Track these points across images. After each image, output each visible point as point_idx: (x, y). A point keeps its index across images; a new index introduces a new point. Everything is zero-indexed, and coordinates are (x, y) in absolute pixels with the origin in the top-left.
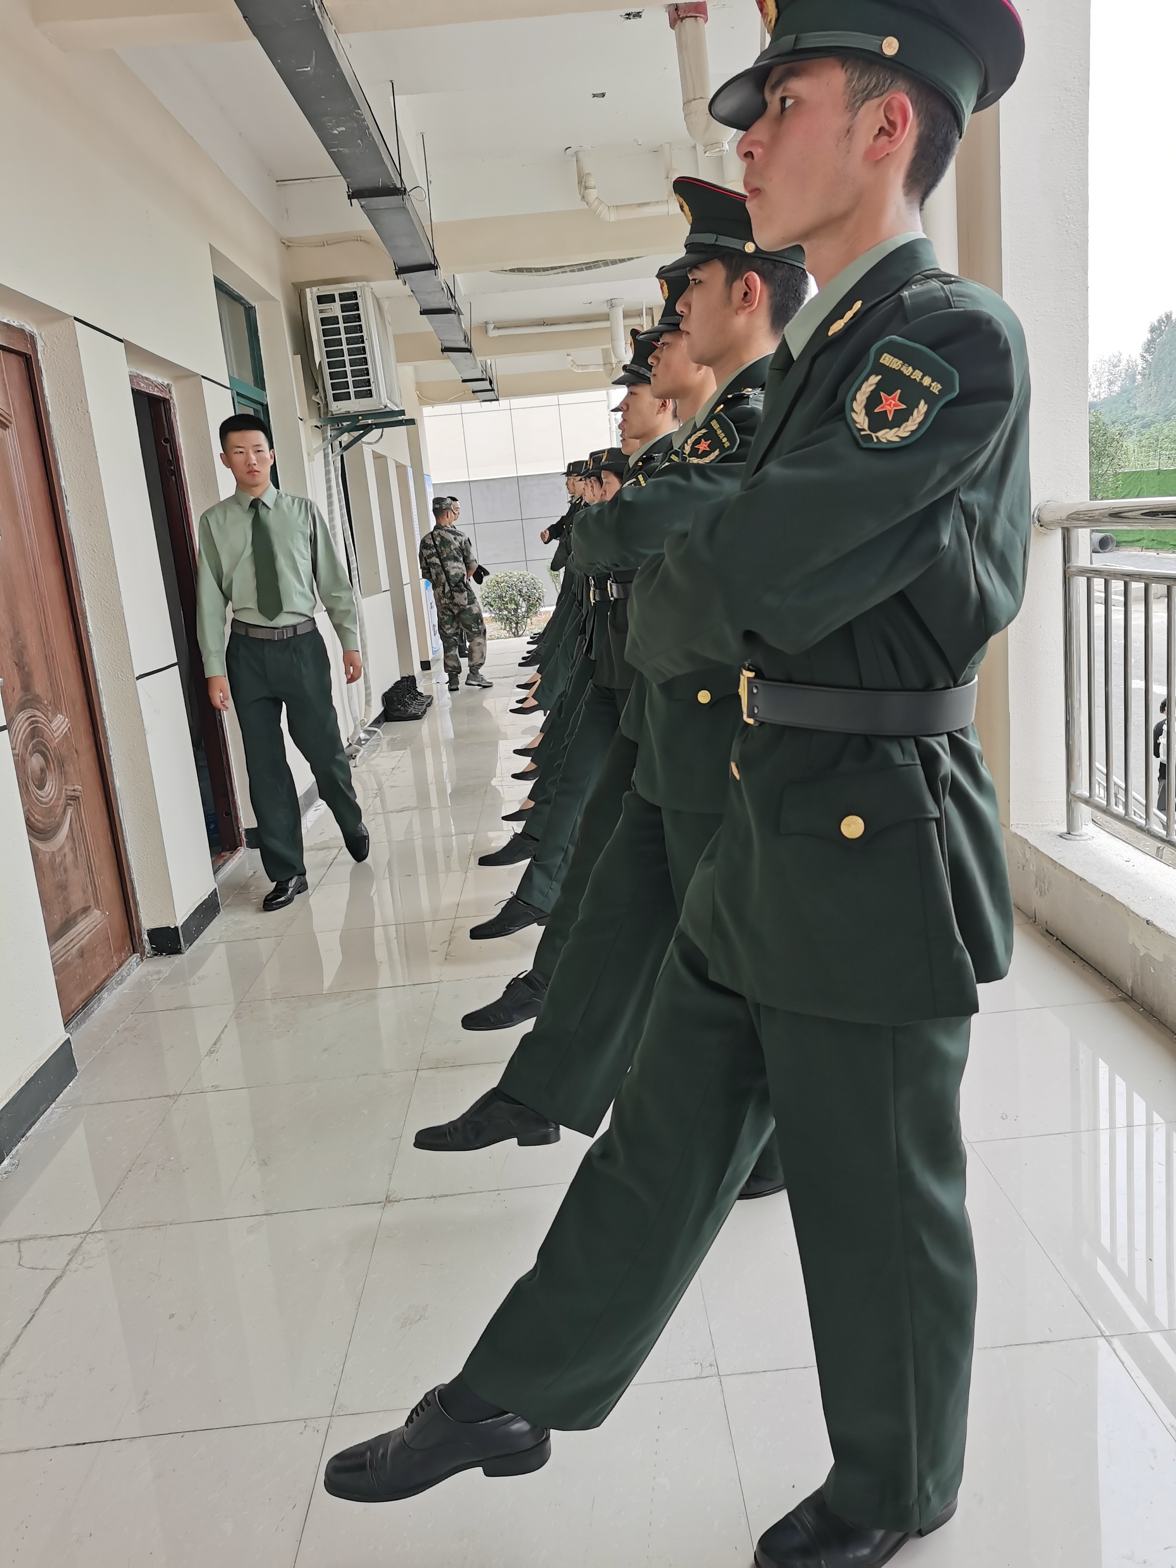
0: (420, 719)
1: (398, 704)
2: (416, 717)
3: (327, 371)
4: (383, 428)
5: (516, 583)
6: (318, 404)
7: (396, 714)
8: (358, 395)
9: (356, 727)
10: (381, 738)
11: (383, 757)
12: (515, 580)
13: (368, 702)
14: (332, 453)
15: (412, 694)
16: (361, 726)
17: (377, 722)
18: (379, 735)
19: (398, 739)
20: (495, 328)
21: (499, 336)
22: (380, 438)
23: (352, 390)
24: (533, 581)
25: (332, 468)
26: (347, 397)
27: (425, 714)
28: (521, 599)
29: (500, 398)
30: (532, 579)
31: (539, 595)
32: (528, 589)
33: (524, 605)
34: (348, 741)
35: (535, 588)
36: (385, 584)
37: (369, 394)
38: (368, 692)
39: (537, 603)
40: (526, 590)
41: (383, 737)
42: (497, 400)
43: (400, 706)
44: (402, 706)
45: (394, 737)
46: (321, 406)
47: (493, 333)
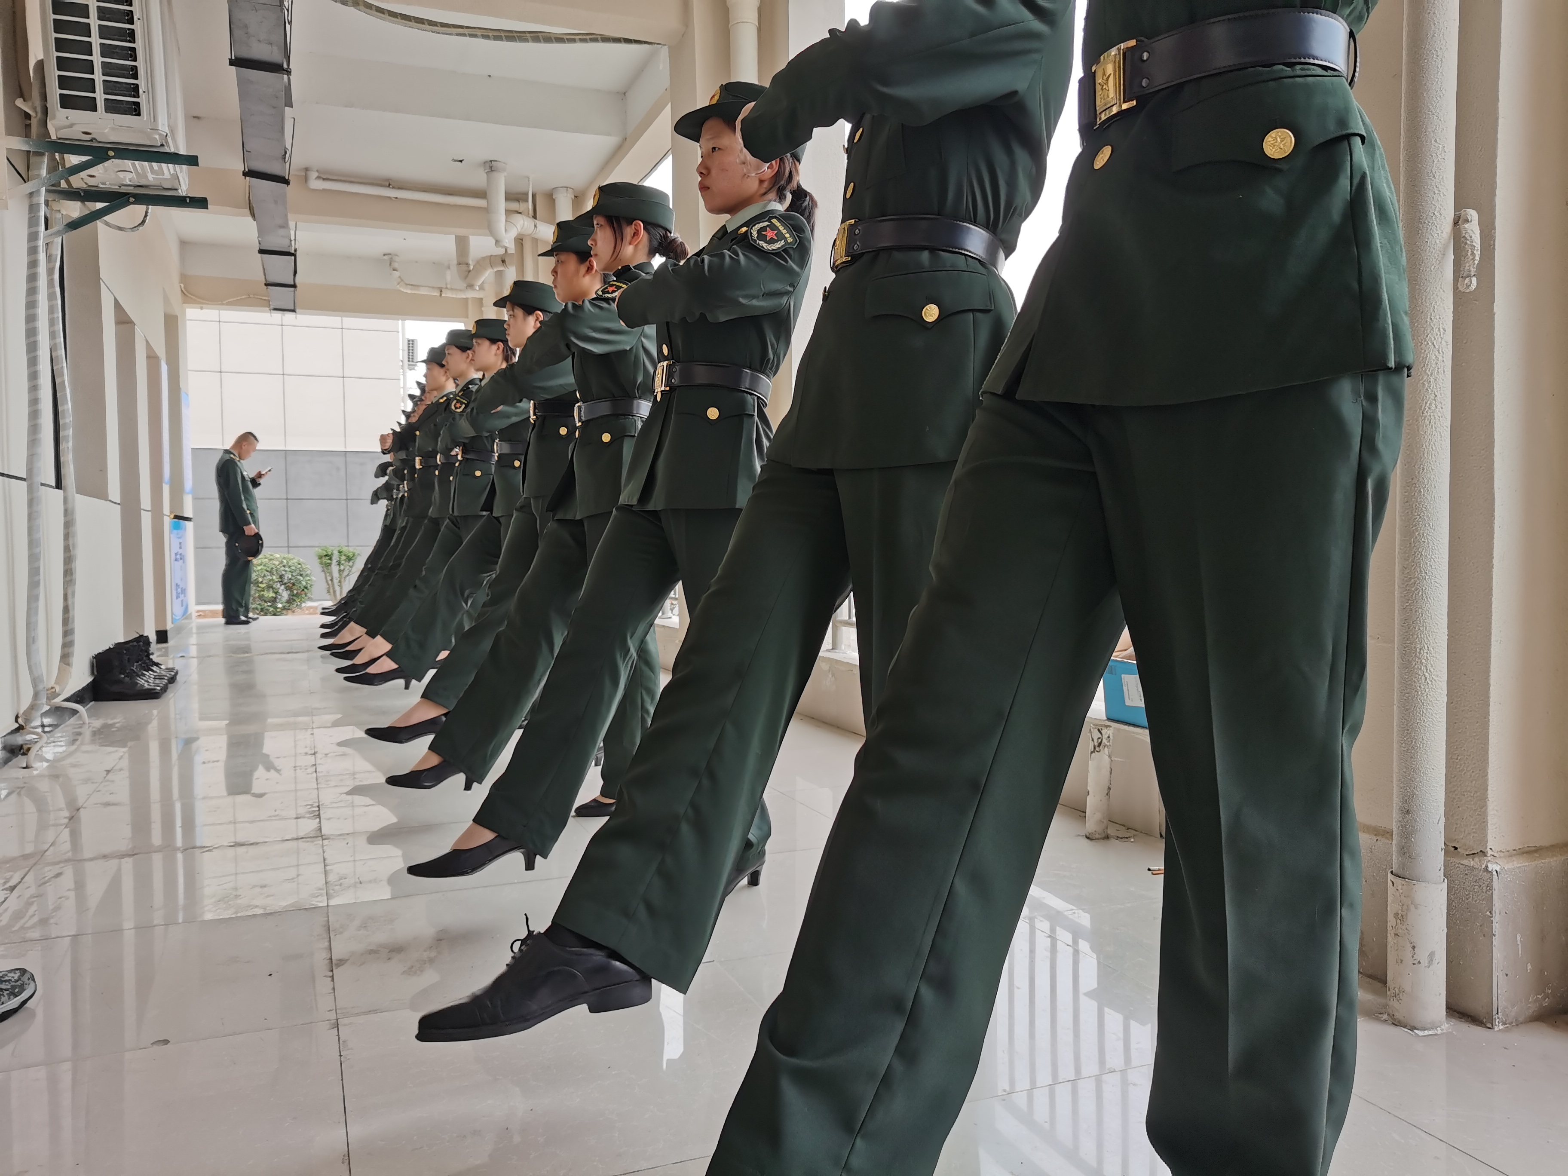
0: (157, 698)
1: (121, 673)
2: (151, 695)
3: (53, 74)
4: (148, 204)
5: (278, 567)
6: (27, 116)
7: (116, 688)
8: (112, 107)
9: (36, 695)
10: (84, 723)
11: (87, 752)
12: (277, 563)
13: (66, 657)
14: (46, 228)
15: (144, 663)
16: (47, 698)
17: (79, 697)
18: (80, 718)
19: (117, 725)
20: (318, 178)
21: (323, 189)
22: (140, 224)
23: (100, 96)
24: (300, 566)
25: (42, 257)
26: (91, 106)
27: (165, 691)
28: (283, 587)
29: (297, 311)
30: (299, 564)
31: (307, 583)
32: (292, 575)
33: (285, 595)
34: (16, 721)
35: (301, 575)
36: (114, 490)
37: (135, 110)
38: (69, 638)
39: (303, 592)
40: (290, 576)
41: (87, 721)
42: (294, 311)
43: (123, 676)
44: (127, 676)
45: (110, 722)
46: (34, 122)
47: (316, 184)
